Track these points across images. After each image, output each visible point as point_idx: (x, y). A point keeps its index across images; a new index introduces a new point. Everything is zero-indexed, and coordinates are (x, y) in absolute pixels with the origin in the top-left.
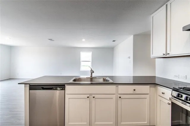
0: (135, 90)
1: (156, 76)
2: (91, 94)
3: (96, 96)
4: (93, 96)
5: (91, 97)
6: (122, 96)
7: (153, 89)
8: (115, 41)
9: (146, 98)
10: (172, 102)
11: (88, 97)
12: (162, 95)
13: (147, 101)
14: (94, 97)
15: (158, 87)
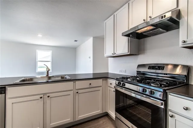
0: (90, 84)
1: (109, 72)
2: (44, 94)
3: (51, 95)
4: (48, 95)
5: (46, 96)
6: (80, 91)
7: (104, 82)
8: (76, 41)
9: (100, 90)
10: (116, 89)
11: (41, 98)
12: (110, 85)
13: (100, 92)
14: (48, 97)
15: (108, 80)
